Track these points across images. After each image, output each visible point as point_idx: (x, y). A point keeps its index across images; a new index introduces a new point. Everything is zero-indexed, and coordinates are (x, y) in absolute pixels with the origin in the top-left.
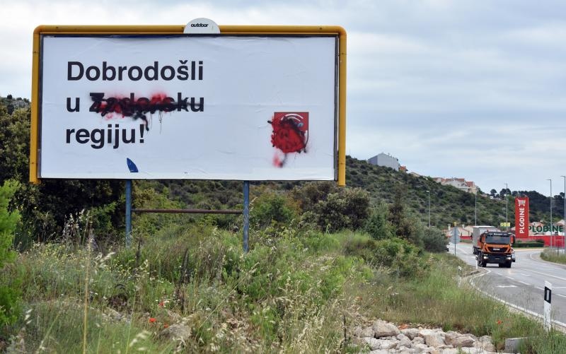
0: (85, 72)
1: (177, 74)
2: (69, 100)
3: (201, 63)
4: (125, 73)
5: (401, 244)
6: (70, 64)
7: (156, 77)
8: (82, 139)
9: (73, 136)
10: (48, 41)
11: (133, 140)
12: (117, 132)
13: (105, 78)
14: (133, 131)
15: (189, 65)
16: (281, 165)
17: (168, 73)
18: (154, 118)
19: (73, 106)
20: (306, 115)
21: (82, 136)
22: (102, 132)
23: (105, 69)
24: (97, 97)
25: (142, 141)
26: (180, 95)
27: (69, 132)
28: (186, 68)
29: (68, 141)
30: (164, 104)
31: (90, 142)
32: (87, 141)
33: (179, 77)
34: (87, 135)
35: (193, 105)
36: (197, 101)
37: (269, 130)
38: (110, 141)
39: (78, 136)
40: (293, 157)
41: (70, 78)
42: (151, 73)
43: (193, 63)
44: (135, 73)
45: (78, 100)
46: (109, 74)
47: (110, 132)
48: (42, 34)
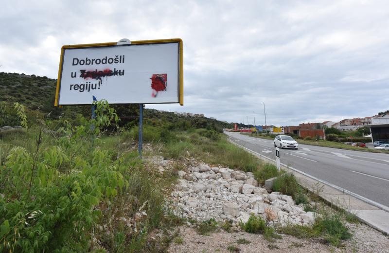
0: (79, 62)
1: (114, 61)
2: (72, 73)
3: (124, 56)
4: (94, 62)
5: (213, 131)
6: (74, 59)
7: (106, 63)
8: (76, 88)
9: (73, 87)
10: (66, 51)
11: (95, 88)
12: (90, 85)
13: (86, 64)
14: (96, 84)
15: (119, 57)
16: (155, 96)
17: (111, 61)
18: (104, 79)
19: (74, 75)
20: (166, 75)
21: (76, 87)
22: (84, 85)
23: (87, 61)
24: (83, 71)
25: (99, 88)
26: (115, 69)
27: (71, 86)
28: (118, 58)
29: (71, 89)
30: (108, 73)
31: (79, 90)
32: (78, 89)
33: (115, 62)
34: (78, 87)
35: (120, 73)
36: (122, 71)
37: (150, 82)
38: (86, 89)
39: (75, 87)
40: (160, 93)
41: (73, 65)
42: (104, 61)
43: (121, 57)
44: (98, 62)
45: (76, 73)
46: (88, 62)
47: (87, 85)
48: (65, 48)
